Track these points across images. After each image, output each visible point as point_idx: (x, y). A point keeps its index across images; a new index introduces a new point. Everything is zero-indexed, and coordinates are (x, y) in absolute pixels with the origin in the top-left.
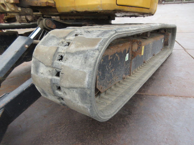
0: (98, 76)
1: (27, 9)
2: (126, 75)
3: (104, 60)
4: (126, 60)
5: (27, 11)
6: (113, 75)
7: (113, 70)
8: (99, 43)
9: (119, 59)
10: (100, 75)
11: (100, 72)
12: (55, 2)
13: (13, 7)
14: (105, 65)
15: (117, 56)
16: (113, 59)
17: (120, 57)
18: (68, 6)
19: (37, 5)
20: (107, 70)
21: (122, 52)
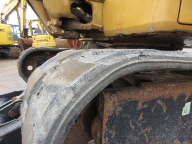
0: (107, 138)
1: (73, 33)
2: (183, 141)
3: (124, 108)
4: (183, 114)
5: (72, 34)
6: (147, 139)
7: (149, 129)
8: (84, 74)
9: (165, 111)
10: (113, 137)
11: (111, 131)
12: (103, 26)
13: (57, 29)
14: (126, 118)
15: (162, 104)
16: (149, 108)
17: (168, 107)
18: (114, 29)
19: (83, 29)
20: (131, 128)
21: (175, 98)
